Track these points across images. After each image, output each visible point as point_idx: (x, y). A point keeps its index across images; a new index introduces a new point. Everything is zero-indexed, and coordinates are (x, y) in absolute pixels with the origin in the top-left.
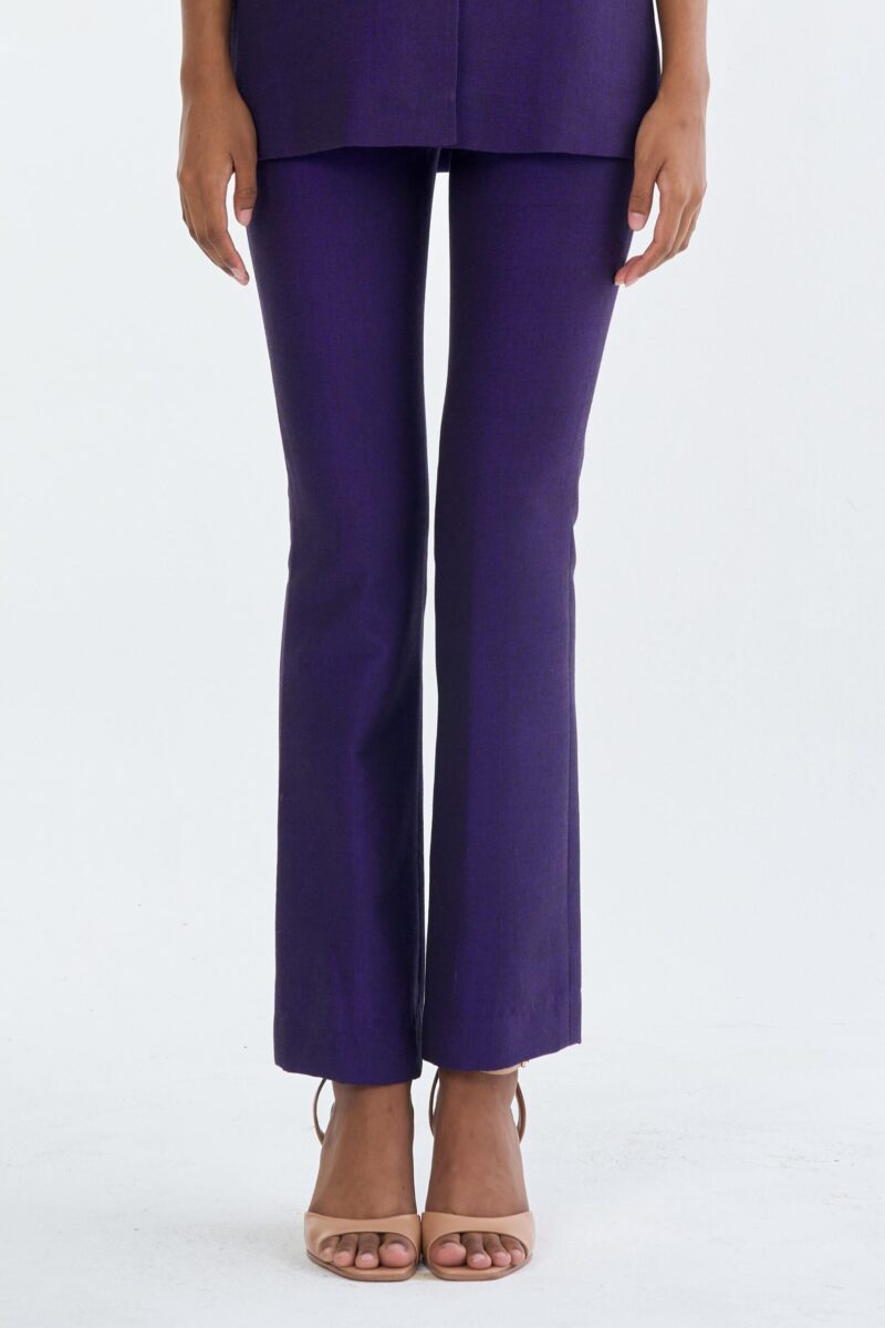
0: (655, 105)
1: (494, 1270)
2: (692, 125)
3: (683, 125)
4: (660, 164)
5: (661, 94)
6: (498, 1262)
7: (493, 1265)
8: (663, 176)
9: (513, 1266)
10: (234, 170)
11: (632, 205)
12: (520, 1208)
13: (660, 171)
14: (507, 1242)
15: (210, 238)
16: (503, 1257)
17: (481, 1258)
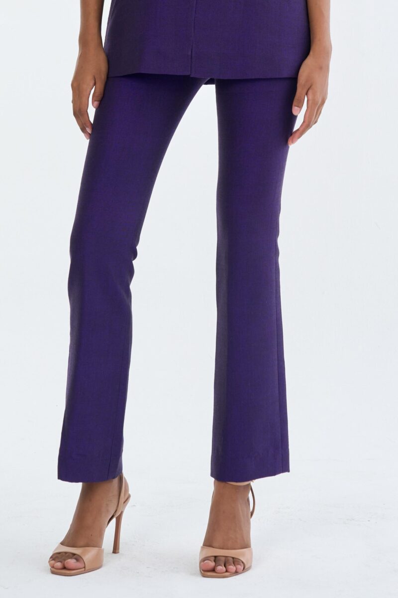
0: (308, 57)
1: (227, 574)
2: (324, 69)
3: (321, 68)
4: (309, 86)
5: (311, 53)
6: (229, 570)
7: (227, 571)
8: (310, 92)
9: (237, 573)
10: (95, 84)
11: (295, 103)
12: (246, 545)
13: (309, 89)
14: (235, 561)
15: (79, 113)
16: (232, 568)
17: (221, 568)
